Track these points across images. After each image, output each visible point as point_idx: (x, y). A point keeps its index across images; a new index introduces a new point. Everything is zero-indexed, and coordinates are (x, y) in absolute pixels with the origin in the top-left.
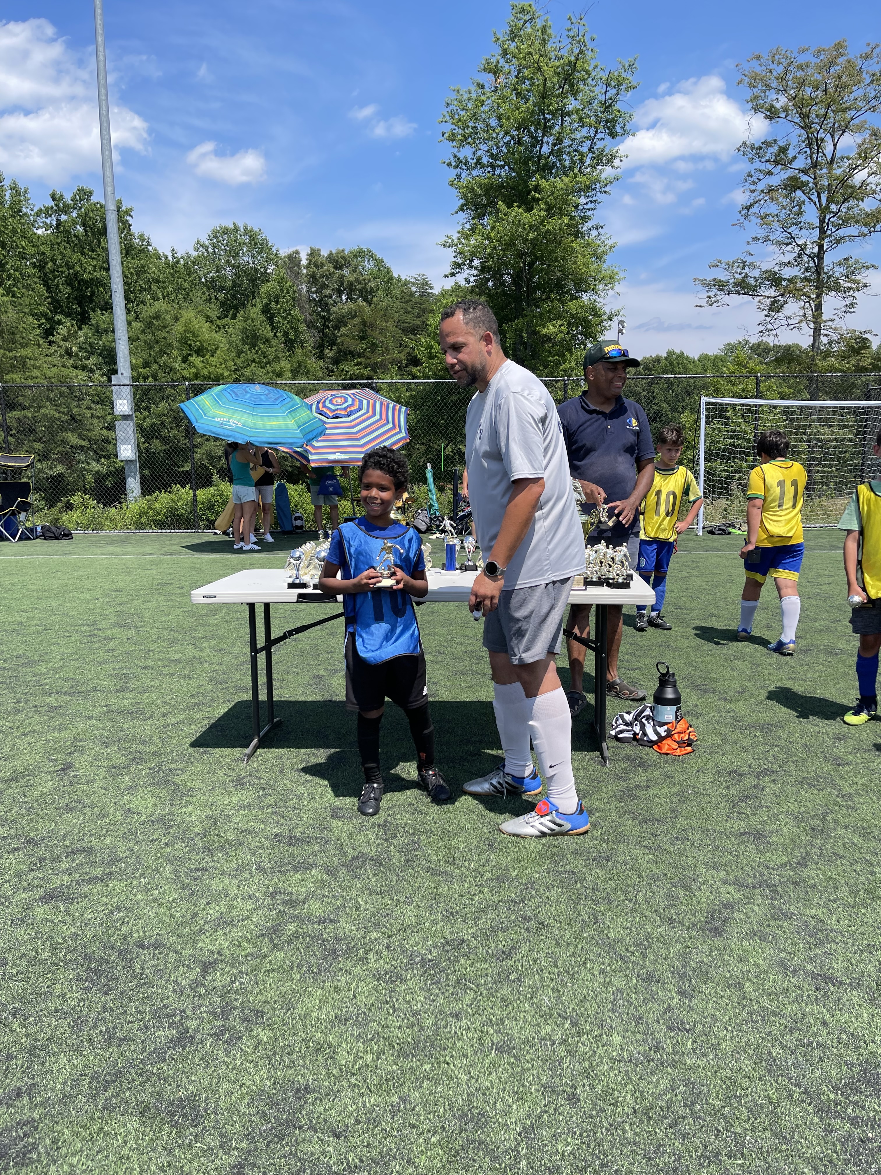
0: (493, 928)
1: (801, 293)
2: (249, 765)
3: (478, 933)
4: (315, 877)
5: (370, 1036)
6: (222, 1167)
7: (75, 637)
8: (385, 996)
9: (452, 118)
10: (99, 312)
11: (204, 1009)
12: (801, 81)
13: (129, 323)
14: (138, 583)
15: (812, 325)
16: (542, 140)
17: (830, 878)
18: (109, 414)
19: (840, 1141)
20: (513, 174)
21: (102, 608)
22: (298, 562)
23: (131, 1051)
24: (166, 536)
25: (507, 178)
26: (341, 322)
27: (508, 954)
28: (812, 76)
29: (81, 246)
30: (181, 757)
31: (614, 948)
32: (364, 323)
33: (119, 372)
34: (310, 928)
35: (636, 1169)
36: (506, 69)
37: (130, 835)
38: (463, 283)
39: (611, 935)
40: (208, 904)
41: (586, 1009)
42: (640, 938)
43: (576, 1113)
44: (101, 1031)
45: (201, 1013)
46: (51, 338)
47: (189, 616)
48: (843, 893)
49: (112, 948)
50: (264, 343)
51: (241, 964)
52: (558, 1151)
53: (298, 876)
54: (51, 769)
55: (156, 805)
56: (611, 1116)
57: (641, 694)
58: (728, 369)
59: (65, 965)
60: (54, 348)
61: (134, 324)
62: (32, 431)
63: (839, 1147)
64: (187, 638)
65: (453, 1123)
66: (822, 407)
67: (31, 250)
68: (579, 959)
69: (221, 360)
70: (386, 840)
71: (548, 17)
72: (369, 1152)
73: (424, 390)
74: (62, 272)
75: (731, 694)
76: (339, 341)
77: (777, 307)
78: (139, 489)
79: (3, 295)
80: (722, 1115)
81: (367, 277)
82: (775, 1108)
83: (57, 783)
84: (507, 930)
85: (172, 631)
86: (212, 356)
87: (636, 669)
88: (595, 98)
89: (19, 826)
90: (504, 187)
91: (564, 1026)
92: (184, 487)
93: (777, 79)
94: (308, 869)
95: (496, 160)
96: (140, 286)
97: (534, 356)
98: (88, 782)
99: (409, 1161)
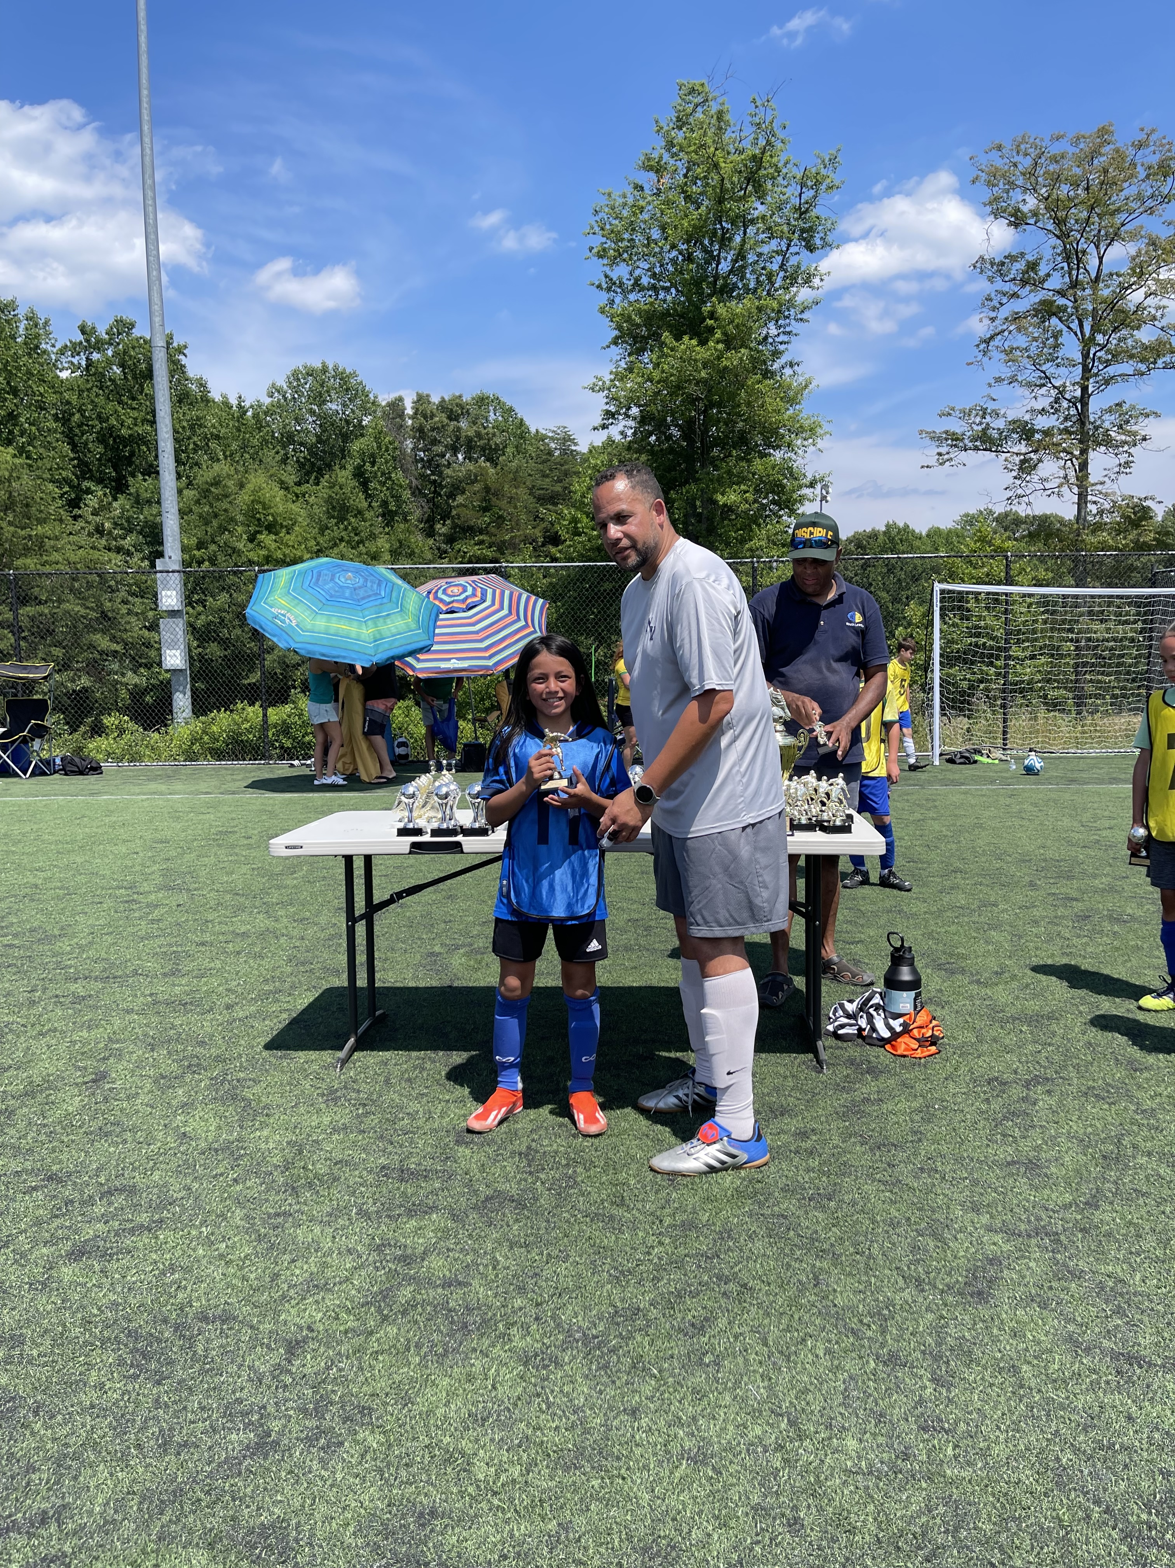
0: (679, 1292)
1: (1060, 448)
2: (344, 1074)
3: (659, 1299)
4: (436, 1224)
5: (517, 1442)
7: (108, 903)
8: (535, 1386)
9: (602, 229)
10: (140, 477)
11: (290, 1404)
12: (1055, 177)
13: (180, 492)
14: (190, 832)
15: (1076, 490)
16: (719, 255)
17: (1130, 1223)
18: (151, 609)
20: (682, 299)
21: (143, 865)
22: (411, 801)
23: (194, 1460)
24: (226, 769)
25: (674, 304)
26: (456, 489)
27: (699, 1328)
28: (1070, 170)
29: (118, 393)
30: (252, 1061)
31: (843, 1320)
32: (487, 489)
33: (166, 555)
34: (432, 1293)
36: (671, 166)
37: (186, 1168)
38: (618, 438)
39: (839, 1301)
40: (293, 1261)
41: (808, 1403)
42: (878, 1305)
43: (799, 1544)
44: (153, 1434)
45: (286, 1410)
46: (76, 511)
47: (259, 874)
48: (1149, 1242)
49: (165, 1321)
50: (355, 516)
51: (340, 1343)
53: (413, 1223)
54: (79, 1080)
55: (219, 1128)
56: (846, 1547)
58: (967, 546)
59: (102, 1344)
60: (80, 523)
61: (185, 492)
62: (51, 633)
64: (257, 905)
65: (634, 1558)
66: (1092, 597)
67: (52, 398)
68: (796, 1334)
69: (300, 538)
70: (531, 1173)
71: (724, 99)
73: (568, 576)
74: (93, 427)
75: (986, 975)
76: (454, 512)
77: (1030, 467)
78: (190, 707)
79: (15, 456)
80: (997, 1543)
81: (491, 431)
82: (1067, 1534)
83: (86, 1099)
84: (698, 1295)
85: (237, 894)
86: (288, 533)
87: (858, 942)
88: (787, 202)
89: (37, 1157)
90: (670, 315)
91: (778, 1427)
92: (252, 704)
93: (1024, 174)
94: (426, 1213)
95: (659, 281)
96: (195, 443)
97: (711, 531)
98: (128, 1098)
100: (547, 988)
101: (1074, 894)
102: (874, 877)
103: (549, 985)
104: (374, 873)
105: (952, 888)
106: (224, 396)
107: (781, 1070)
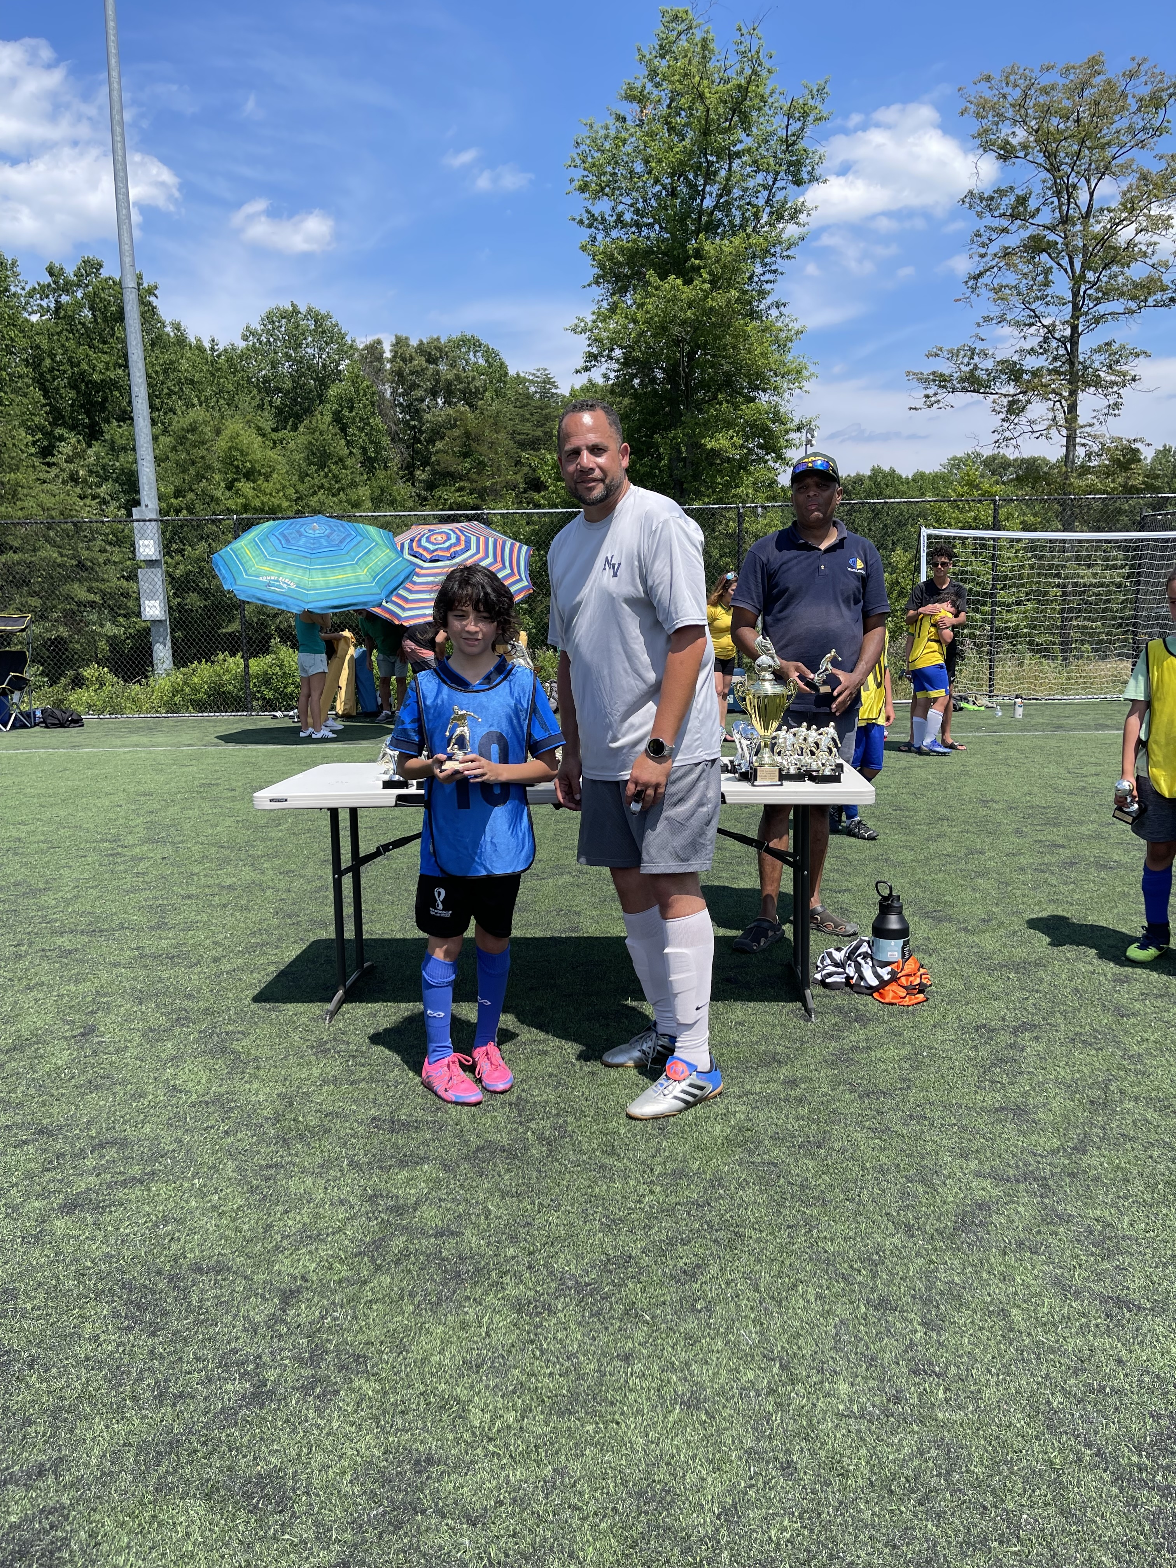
0: (670, 1240)
1: (1049, 389)
2: (333, 1026)
3: (650, 1247)
4: (428, 1174)
5: (511, 1388)
7: (92, 857)
8: (529, 1333)
9: (584, 162)
10: (115, 423)
11: (285, 1353)
12: (1045, 109)
13: (155, 438)
14: (173, 784)
15: (1064, 432)
16: (703, 190)
17: (1118, 1167)
18: (129, 559)
19: (1148, 1519)
20: (666, 236)
21: (126, 818)
23: (189, 1410)
24: (208, 721)
25: (658, 241)
26: (436, 434)
27: (691, 1274)
28: (1060, 102)
29: (89, 337)
30: (241, 1013)
31: (833, 1265)
32: (467, 434)
33: (143, 504)
34: (424, 1243)
35: (877, 1561)
36: (655, 96)
37: (176, 1121)
38: (600, 381)
39: (829, 1247)
40: (286, 1212)
41: (799, 1348)
42: (867, 1251)
43: (793, 1488)
44: (148, 1385)
45: (282, 1359)
46: (49, 459)
47: (243, 827)
48: (1137, 1187)
49: (159, 1272)
50: (336, 463)
51: (334, 1292)
52: (770, 1538)
53: (405, 1173)
54: (67, 1034)
55: (209, 1080)
56: (839, 1491)
58: (954, 490)
59: (97, 1296)
60: (54, 471)
61: (162, 439)
62: (27, 583)
63: (1147, 1528)
64: (243, 857)
65: (629, 1502)
66: (1080, 541)
67: (22, 342)
68: (787, 1280)
69: (278, 487)
70: (521, 1123)
71: (709, 26)
72: (516, 1544)
73: (552, 522)
74: (64, 372)
75: (974, 922)
76: (433, 459)
77: (1018, 408)
78: (171, 658)
80: (989, 1486)
81: (471, 374)
82: (1059, 1476)
83: (75, 1053)
84: (689, 1242)
85: (222, 847)
86: (266, 481)
87: (845, 891)
88: (773, 133)
89: (27, 1111)
90: (653, 253)
91: (771, 1371)
92: (233, 655)
93: (1013, 106)
94: (417, 1163)
95: (642, 217)
96: (168, 388)
97: (696, 477)
98: (117, 1051)
99: (571, 1555)
100: (534, 939)
101: (1061, 842)
103: (537, 936)
104: (359, 825)
105: (939, 836)
106: (198, 340)
107: (770, 1019)
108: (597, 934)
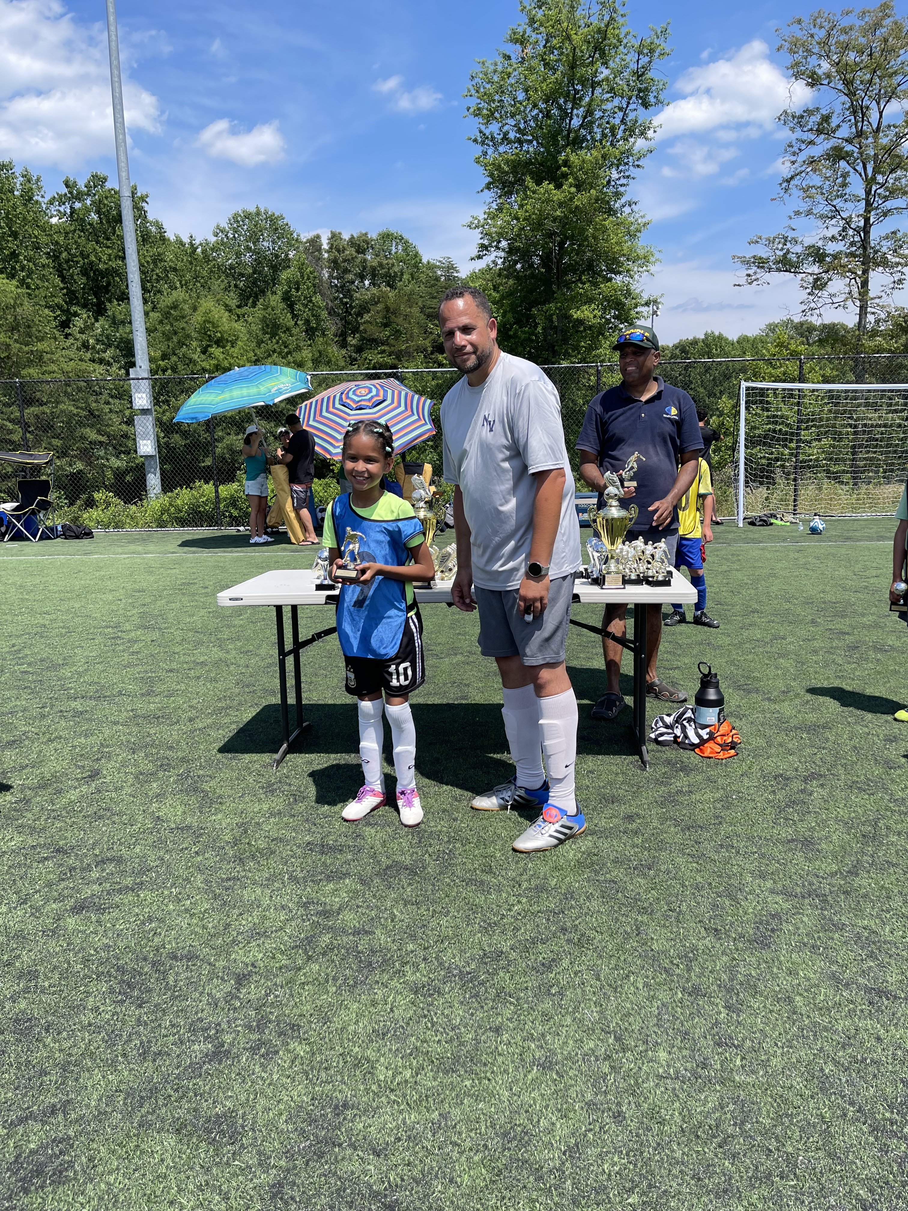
0: (533, 939)
1: (847, 269)
2: (279, 771)
3: (517, 945)
4: (349, 887)
5: (408, 1051)
6: (261, 1186)
7: (99, 639)
8: (423, 1009)
9: (477, 92)
10: (116, 302)
11: (239, 1022)
12: (845, 45)
13: (146, 314)
14: (161, 583)
15: (858, 303)
16: (571, 113)
17: (883, 887)
18: (128, 409)
19: (896, 1162)
20: (542, 150)
21: (125, 609)
23: (166, 1065)
25: (535, 154)
26: (364, 309)
27: (548, 966)
28: (856, 40)
29: (96, 235)
30: (209, 761)
31: (658, 961)
32: (387, 309)
33: (137, 365)
34: (345, 939)
36: (534, 37)
37: (160, 843)
38: (490, 266)
39: (655, 947)
40: (241, 914)
41: (630, 1024)
42: (685, 950)
43: (622, 1132)
44: (135, 1045)
45: (236, 1026)
46: (67, 330)
47: (213, 617)
48: (897, 902)
49: (145, 959)
50: (285, 332)
51: (276, 976)
52: (604, 1170)
53: (331, 886)
54: (79, 776)
55: (185, 813)
56: (658, 1135)
57: (682, 697)
58: (769, 351)
59: (97, 977)
60: (71, 340)
61: (151, 314)
62: (50, 427)
63: (895, 1169)
64: (212, 640)
65: (496, 1141)
66: (869, 391)
68: (622, 972)
69: (242, 351)
70: (421, 848)
72: (410, 1171)
73: (447, 380)
74: (77, 262)
75: (776, 693)
76: (362, 328)
77: (821, 284)
78: (160, 486)
79: (17, 287)
80: (773, 1134)
81: (391, 261)
82: (828, 1127)
83: (84, 791)
84: (547, 941)
85: (197, 632)
86: (233, 347)
87: (676, 668)
88: (626, 67)
89: (49, 835)
90: (532, 164)
91: (607, 1041)
92: (207, 482)
93: (819, 43)
94: (341, 878)
95: (524, 135)
96: (157, 274)
97: (565, 341)
98: (116, 789)
99: (451, 1181)
100: (434, 705)
101: (847, 630)
102: (689, 617)
103: (436, 702)
105: (751, 625)
106: (178, 236)
107: (614, 768)
108: (482, 702)
